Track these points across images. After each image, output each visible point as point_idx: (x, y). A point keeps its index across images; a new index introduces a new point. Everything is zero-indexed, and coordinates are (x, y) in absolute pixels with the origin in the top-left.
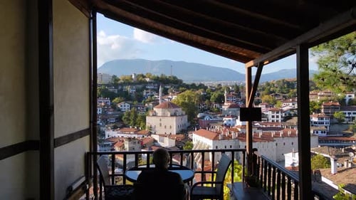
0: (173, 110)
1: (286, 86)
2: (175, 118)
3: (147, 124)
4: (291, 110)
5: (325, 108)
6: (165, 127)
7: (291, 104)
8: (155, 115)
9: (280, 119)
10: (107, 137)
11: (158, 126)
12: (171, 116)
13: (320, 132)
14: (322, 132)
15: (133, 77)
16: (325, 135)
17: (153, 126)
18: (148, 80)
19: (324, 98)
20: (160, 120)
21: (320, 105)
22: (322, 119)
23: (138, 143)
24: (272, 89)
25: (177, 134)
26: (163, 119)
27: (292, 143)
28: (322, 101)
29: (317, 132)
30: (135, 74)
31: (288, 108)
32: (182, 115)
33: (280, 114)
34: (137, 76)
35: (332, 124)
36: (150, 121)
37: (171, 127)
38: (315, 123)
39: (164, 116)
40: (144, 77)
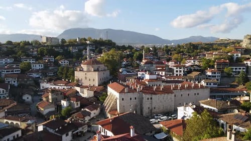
0: (96, 66)
1: (192, 48)
2: (97, 73)
3: (75, 78)
4: (192, 66)
5: (217, 65)
6: (90, 80)
7: (192, 61)
8: (82, 70)
9: (182, 73)
10: (42, 88)
11: (84, 79)
12: (94, 71)
13: (212, 84)
14: (214, 84)
15: (78, 40)
16: (216, 86)
17: (80, 79)
18: (88, 42)
19: (217, 57)
20: (86, 74)
21: (214, 62)
22: (215, 73)
23: (61, 94)
24: (181, 50)
25: (99, 85)
26: (88, 74)
27: (189, 95)
28: (216, 59)
29: (210, 84)
30: (79, 38)
31: (190, 64)
32: (105, 70)
33: (182, 70)
34: (80, 40)
35: (222, 77)
36: (78, 75)
37: (94, 80)
38: (209, 76)
39: (89, 71)
40: (85, 40)
